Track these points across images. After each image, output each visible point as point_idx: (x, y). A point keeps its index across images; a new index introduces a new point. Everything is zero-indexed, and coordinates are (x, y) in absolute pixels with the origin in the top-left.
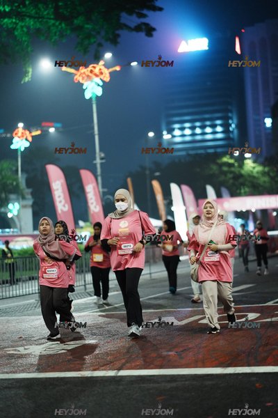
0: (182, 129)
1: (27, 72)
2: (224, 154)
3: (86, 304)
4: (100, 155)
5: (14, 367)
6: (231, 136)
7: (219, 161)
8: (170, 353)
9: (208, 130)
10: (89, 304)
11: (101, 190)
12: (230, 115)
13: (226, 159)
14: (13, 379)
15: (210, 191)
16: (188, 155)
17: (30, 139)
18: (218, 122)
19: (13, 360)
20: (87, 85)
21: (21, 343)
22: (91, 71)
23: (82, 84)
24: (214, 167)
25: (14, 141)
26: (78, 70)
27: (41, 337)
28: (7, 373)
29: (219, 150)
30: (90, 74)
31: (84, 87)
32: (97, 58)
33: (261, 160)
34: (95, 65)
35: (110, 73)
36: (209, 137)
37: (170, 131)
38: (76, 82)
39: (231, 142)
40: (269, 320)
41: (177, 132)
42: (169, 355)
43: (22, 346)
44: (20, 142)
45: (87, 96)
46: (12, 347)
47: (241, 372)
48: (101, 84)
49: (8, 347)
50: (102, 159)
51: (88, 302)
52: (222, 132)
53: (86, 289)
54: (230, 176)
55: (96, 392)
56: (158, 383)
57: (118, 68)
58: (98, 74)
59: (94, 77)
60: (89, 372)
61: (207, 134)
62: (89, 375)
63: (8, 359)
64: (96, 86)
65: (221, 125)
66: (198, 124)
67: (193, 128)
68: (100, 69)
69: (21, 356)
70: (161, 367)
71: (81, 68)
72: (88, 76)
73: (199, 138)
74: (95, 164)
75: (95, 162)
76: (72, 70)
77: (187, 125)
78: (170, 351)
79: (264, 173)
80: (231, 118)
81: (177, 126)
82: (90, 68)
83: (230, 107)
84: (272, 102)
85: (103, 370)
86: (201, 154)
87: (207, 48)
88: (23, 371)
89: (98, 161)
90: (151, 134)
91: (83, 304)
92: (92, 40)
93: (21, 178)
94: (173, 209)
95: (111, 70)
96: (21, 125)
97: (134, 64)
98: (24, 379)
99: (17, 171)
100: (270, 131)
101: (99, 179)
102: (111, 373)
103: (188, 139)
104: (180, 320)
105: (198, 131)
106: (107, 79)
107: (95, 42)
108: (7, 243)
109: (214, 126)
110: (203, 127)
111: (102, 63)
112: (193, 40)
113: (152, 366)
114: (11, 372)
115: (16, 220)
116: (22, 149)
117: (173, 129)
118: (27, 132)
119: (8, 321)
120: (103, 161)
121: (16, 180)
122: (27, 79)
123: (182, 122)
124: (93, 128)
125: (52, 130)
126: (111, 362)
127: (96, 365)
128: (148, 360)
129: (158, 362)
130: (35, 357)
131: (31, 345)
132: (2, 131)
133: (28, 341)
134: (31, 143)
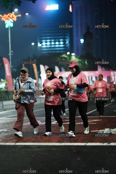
0: (46, 42)
2: (63, 53)
3: (3, 114)
4: (11, 52)
6: (66, 46)
7: (61, 56)
8: (38, 136)
9: (57, 43)
10: (4, 114)
11: (11, 66)
12: (66, 37)
13: (64, 56)
15: (57, 68)
16: (48, 53)
18: (61, 40)
20: (6, 22)
22: (9, 16)
23: (5, 22)
24: (59, 59)
26: (3, 15)
29: (61, 52)
30: (8, 18)
31: (5, 23)
32: (11, 11)
33: (79, 56)
34: (10, 14)
35: (17, 17)
36: (57, 46)
37: (41, 43)
38: (2, 20)
39: (66, 49)
40: (79, 123)
41: (44, 43)
45: (7, 27)
47: (67, 145)
48: (13, 22)
50: (12, 53)
51: (4, 113)
52: (63, 44)
53: (3, 108)
56: (33, 149)
57: (20, 16)
58: (11, 17)
59: (10, 18)
60: (4, 143)
61: (56, 45)
64: (11, 22)
65: (63, 41)
66: (53, 40)
67: (51, 42)
68: (12, 16)
70: (33, 142)
71: (4, 15)
72: (7, 18)
73: (53, 46)
74: (9, 56)
75: (9, 55)
76: (0, 15)
77: (48, 41)
79: (79, 62)
80: (66, 39)
81: (44, 41)
82: (8, 15)
83: (66, 34)
84: (84, 33)
85: (9, 142)
86: (54, 53)
87: (58, 9)
89: (10, 54)
90: (33, 44)
91: (1, 114)
92: (10, 3)
94: (41, 75)
95: (17, 16)
97: (27, 14)
100: (82, 45)
101: (10, 62)
102: (13, 144)
103: (48, 46)
104: (42, 122)
105: (53, 43)
106: (15, 20)
107: (11, 4)
109: (59, 42)
110: (55, 42)
111: (13, 13)
112: (52, 5)
117: (42, 42)
123: (46, 39)
124: (9, 40)
126: (13, 139)
127: (6, 140)
128: (28, 139)
129: (33, 139)
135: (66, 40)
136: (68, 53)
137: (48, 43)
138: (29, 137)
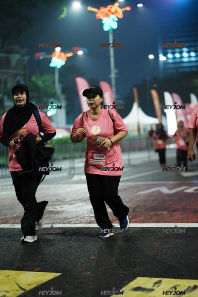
0: (174, 53)
1: (62, 11)
4: (114, 71)
5: (53, 220)
9: (193, 54)
11: (115, 96)
15: (193, 98)
16: (179, 72)
17: (65, 59)
19: (52, 215)
20: (105, 20)
21: (57, 203)
22: (109, 11)
23: (102, 20)
25: (52, 60)
26: (99, 9)
27: (73, 199)
28: (48, 224)
31: (103, 22)
34: (110, 6)
36: (193, 59)
38: (97, 18)
41: (170, 56)
42: (163, 214)
43: (58, 205)
44: (58, 61)
45: (106, 28)
46: (52, 205)
48: (117, 20)
49: (49, 206)
50: (116, 74)
57: (128, 9)
59: (111, 14)
61: (192, 57)
63: (49, 214)
64: (112, 21)
66: (185, 50)
68: (116, 9)
69: (58, 212)
70: (157, 222)
71: (101, 8)
73: (186, 60)
74: (111, 78)
76: (95, 10)
77: (177, 50)
78: (164, 211)
81: (170, 51)
82: (109, 8)
88: (60, 223)
89: (113, 76)
90: (151, 57)
93: (58, 87)
95: (124, 9)
96: (58, 49)
97: (140, 5)
99: (54, 83)
101: (114, 89)
103: (178, 60)
104: (170, 189)
105: (185, 55)
106: (121, 16)
109: (196, 51)
110: (189, 52)
111: (116, 4)
113: (151, 221)
114: (51, 223)
115: (54, 118)
116: (59, 67)
117: (167, 53)
118: (63, 55)
119: (48, 188)
120: (117, 76)
121: (54, 88)
122: (63, 16)
123: (173, 48)
124: (109, 52)
125: (80, 53)
128: (148, 217)
129: (155, 218)
130: (68, 212)
131: (65, 204)
132: (44, 53)
133: (62, 202)
134: (66, 62)
137: (178, 55)
138: (149, 214)
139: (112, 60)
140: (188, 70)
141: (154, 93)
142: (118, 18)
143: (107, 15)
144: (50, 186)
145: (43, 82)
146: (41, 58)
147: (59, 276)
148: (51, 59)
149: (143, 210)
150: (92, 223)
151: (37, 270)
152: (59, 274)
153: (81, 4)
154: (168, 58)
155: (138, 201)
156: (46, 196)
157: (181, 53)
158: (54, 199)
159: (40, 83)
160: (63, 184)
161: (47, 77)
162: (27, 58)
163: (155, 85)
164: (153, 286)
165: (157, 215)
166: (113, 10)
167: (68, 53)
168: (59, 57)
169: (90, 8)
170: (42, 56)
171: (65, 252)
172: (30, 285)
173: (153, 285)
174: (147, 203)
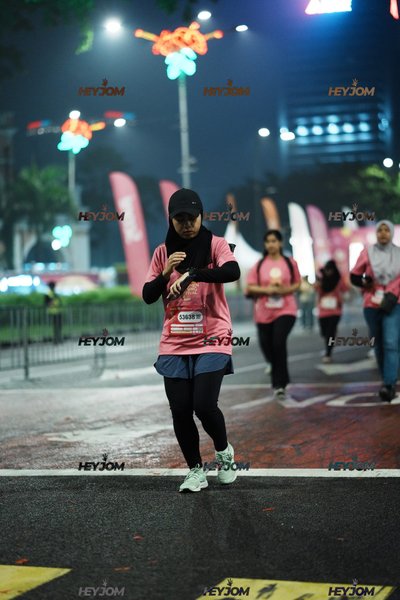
0: (309, 126)
1: (83, 39)
2: (369, 164)
4: (189, 160)
5: (57, 460)
6: (380, 137)
7: (362, 174)
8: (284, 446)
9: (348, 128)
12: (379, 106)
13: (373, 171)
14: (55, 477)
16: (319, 165)
17: (89, 135)
18: (363, 116)
19: (56, 451)
20: (170, 58)
21: (67, 426)
22: (180, 38)
23: (164, 57)
24: (355, 184)
25: (64, 138)
26: (158, 34)
27: (98, 419)
28: (47, 468)
29: (364, 158)
30: (178, 43)
31: (167, 62)
32: (188, 18)
34: (184, 29)
36: (348, 138)
38: (155, 53)
39: (380, 147)
41: (302, 131)
42: (283, 450)
43: (69, 430)
44: (74, 139)
46: (56, 431)
47: (386, 476)
48: (195, 57)
49: (50, 432)
50: (192, 166)
52: (368, 132)
54: (378, 196)
55: (175, 498)
56: (266, 488)
57: (218, 35)
58: (189, 41)
59: (182, 46)
60: (167, 470)
61: (345, 134)
62: (166, 474)
63: (49, 449)
64: (185, 59)
65: (368, 122)
66: (333, 119)
68: (192, 36)
69: (68, 445)
70: (270, 466)
71: (163, 33)
72: (174, 45)
73: (334, 139)
74: (181, 175)
75: (180, 171)
76: (150, 36)
77: (317, 120)
78: (283, 443)
80: (382, 112)
81: (301, 121)
82: (178, 32)
83: (380, 96)
86: (336, 164)
87: (350, 9)
89: (186, 170)
90: (264, 132)
93: (74, 191)
94: (292, 241)
95: (209, 36)
96: (75, 115)
97: (242, 28)
98: (72, 477)
99: (66, 182)
103: (317, 141)
104: (298, 399)
105: (333, 129)
106: (202, 49)
108: (52, 285)
109: (355, 123)
110: (340, 124)
111: (194, 26)
113: (257, 464)
114: (53, 467)
115: (66, 254)
116: (76, 151)
117: (296, 126)
118: (84, 126)
119: (50, 396)
120: (193, 171)
121: (66, 193)
122: (85, 48)
123: (309, 116)
125: (120, 123)
127: (176, 460)
128: (251, 455)
129: (266, 458)
130: (88, 446)
131: (82, 429)
132: (46, 123)
133: (78, 424)
134: (90, 141)
135: (379, 115)
136: (388, 163)
137: (317, 130)
138: (253, 449)
139: (185, 138)
140: (337, 160)
141: (269, 206)
142: (197, 53)
143: (175, 48)
144: (54, 391)
145: (44, 182)
146: (41, 132)
147: (66, 575)
148: (61, 134)
149: (242, 442)
150: (136, 467)
151: (20, 562)
152: (66, 571)
153: (122, 25)
154: (297, 136)
155: (233, 423)
156: (45, 412)
157: (325, 125)
158: (61, 418)
159: (37, 183)
160: (81, 387)
161: (51, 171)
162: (11, 132)
163: (272, 190)
164: (259, 596)
165: (269, 452)
166: (187, 37)
167: (97, 122)
168: (78, 130)
169: (140, 34)
170: (42, 128)
171: (81, 525)
172: (5, 592)
173: (257, 594)
174: (250, 428)
